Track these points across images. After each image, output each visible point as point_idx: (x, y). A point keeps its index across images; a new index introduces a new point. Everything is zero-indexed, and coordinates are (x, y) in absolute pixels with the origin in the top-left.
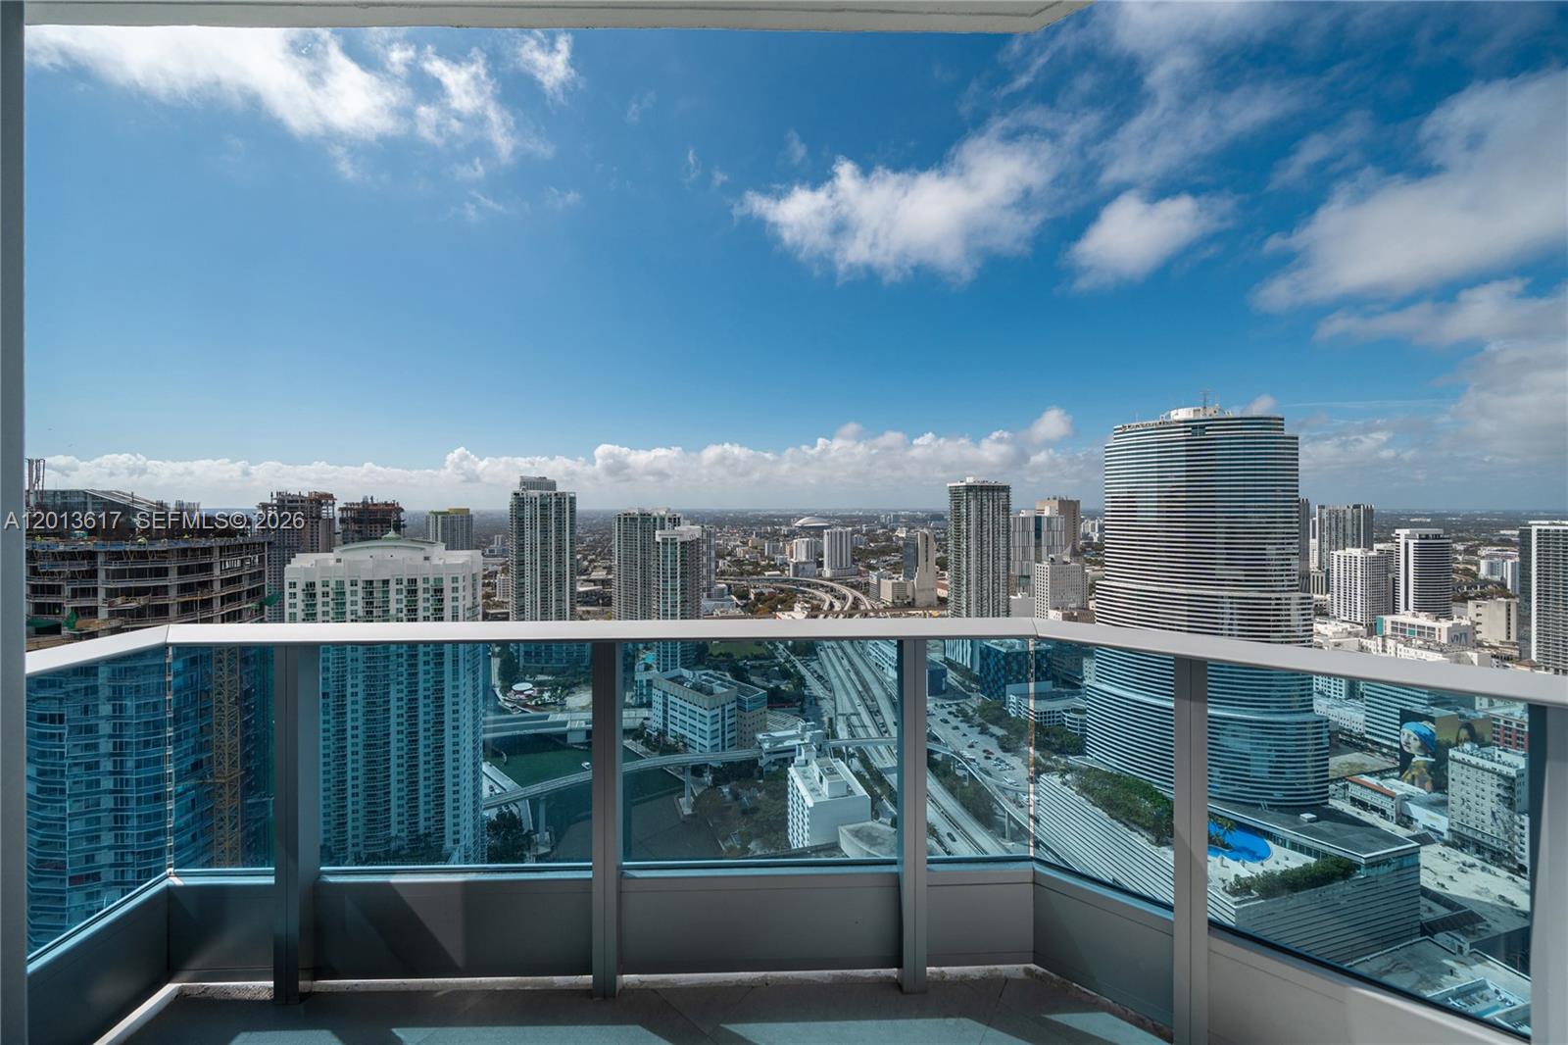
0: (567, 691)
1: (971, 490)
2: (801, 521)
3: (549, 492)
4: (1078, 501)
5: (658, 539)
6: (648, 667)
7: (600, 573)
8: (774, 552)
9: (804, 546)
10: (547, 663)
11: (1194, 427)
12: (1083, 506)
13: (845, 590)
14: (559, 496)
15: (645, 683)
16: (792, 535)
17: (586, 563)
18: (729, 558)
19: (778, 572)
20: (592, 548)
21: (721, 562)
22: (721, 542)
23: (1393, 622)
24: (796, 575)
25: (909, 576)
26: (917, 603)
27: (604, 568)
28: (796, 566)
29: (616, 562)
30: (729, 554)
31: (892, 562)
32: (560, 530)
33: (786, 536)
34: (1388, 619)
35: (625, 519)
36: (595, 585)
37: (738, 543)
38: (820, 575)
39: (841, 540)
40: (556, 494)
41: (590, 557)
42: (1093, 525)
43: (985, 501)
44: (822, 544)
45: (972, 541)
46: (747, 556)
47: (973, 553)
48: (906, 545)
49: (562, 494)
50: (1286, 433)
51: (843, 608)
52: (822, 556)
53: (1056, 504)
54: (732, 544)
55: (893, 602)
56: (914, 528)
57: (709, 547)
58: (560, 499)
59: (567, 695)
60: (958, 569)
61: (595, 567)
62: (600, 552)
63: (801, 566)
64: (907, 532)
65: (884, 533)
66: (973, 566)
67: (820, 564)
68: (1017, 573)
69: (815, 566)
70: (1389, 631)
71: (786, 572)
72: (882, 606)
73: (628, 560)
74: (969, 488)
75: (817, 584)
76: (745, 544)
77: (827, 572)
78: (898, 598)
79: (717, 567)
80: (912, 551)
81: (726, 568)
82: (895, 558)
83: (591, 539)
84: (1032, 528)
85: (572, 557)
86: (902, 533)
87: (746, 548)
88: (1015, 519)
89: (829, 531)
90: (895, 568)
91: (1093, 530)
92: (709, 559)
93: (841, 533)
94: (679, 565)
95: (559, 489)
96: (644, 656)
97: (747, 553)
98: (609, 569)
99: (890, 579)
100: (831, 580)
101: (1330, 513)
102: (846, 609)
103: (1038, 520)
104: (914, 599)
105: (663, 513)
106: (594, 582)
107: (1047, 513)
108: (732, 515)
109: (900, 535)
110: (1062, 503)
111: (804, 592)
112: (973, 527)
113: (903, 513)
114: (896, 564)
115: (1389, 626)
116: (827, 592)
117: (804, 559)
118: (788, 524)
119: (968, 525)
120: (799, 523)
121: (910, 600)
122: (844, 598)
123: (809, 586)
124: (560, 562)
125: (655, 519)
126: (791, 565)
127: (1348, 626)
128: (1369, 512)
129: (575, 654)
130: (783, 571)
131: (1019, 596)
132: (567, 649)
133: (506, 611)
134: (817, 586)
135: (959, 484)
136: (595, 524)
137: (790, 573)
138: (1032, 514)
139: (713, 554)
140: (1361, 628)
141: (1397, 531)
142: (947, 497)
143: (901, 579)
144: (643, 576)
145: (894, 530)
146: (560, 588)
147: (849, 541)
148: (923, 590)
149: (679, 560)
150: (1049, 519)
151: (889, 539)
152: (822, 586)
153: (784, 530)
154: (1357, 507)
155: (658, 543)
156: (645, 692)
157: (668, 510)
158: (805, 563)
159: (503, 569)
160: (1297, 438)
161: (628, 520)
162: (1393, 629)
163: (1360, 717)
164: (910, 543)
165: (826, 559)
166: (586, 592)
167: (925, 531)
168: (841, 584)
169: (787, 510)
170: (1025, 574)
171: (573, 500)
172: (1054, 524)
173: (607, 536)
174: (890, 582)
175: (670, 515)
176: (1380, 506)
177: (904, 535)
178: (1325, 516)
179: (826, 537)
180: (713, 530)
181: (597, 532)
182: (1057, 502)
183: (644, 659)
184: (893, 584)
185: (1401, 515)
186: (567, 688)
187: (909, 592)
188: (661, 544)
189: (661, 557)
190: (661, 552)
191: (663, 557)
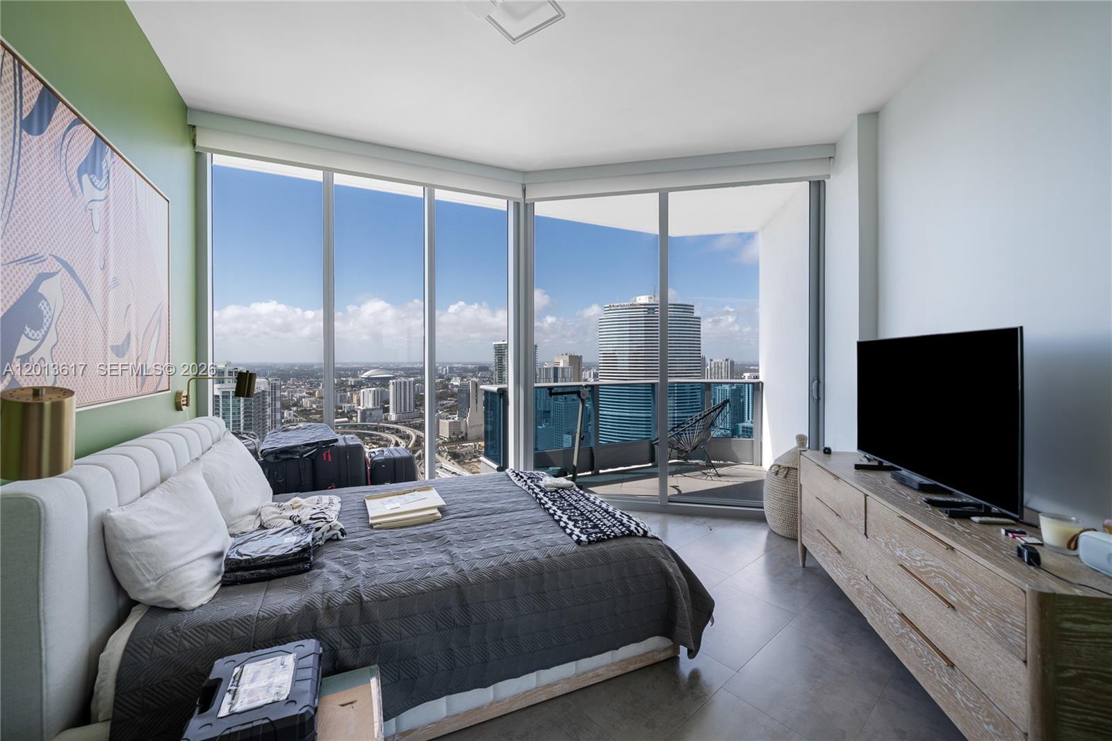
2: (365, 374)
4: (581, 356)
8: (341, 402)
9: (371, 396)
11: (649, 309)
12: (584, 360)
13: (409, 431)
16: (359, 385)
18: (295, 409)
19: (346, 419)
21: (286, 413)
22: (286, 393)
23: (743, 427)
24: (363, 419)
25: (462, 416)
26: (469, 437)
28: (364, 412)
30: (295, 405)
31: (448, 405)
33: (354, 386)
34: (741, 425)
37: (304, 394)
38: (386, 419)
39: (405, 389)
42: (590, 373)
44: (388, 393)
46: (314, 406)
48: (460, 391)
50: (695, 315)
51: (407, 446)
52: (388, 403)
53: (567, 358)
54: (298, 395)
55: (450, 437)
56: (465, 377)
57: (274, 399)
63: (368, 413)
64: (461, 380)
65: (441, 382)
67: (386, 410)
68: (542, 409)
69: (382, 411)
70: (741, 433)
71: (354, 419)
72: (440, 442)
75: (383, 427)
76: (312, 395)
77: (393, 416)
78: (454, 434)
79: (282, 417)
80: (465, 395)
81: (292, 418)
82: (450, 402)
84: (552, 375)
86: (456, 382)
87: (313, 399)
88: (540, 369)
89: (394, 381)
90: (451, 410)
91: (590, 377)
92: (274, 411)
93: (405, 383)
94: (242, 416)
97: (314, 403)
99: (447, 419)
100: (396, 423)
101: (715, 364)
102: (410, 446)
103: (556, 369)
104: (466, 434)
107: (561, 365)
108: (296, 368)
109: (455, 383)
110: (571, 357)
111: (371, 435)
113: (456, 365)
114: (451, 407)
115: (741, 429)
116: (392, 433)
117: (371, 406)
118: (355, 376)
120: (365, 375)
121: (463, 435)
122: (408, 437)
123: (376, 429)
126: (359, 412)
127: (723, 431)
128: (732, 363)
130: (351, 418)
131: (544, 426)
134: (383, 429)
135: (502, 343)
137: (357, 420)
138: (552, 366)
139: (278, 405)
140: (729, 432)
141: (744, 374)
142: (492, 352)
143: (456, 419)
145: (449, 379)
147: (412, 390)
148: (474, 426)
149: (242, 413)
150: (563, 369)
151: (446, 387)
152: (388, 429)
153: (351, 381)
154: (727, 360)
155: (218, 396)
157: (228, 364)
158: (373, 409)
160: (700, 318)
162: (743, 431)
164: (463, 389)
165: (391, 406)
167: (474, 379)
168: (405, 425)
169: (353, 363)
170: (548, 409)
172: (566, 374)
174: (447, 422)
175: (231, 368)
176: (737, 360)
177: (457, 384)
178: (713, 366)
179: (391, 387)
180: (278, 383)
182: (567, 357)
184: (450, 423)
185: (746, 365)
187: (463, 429)
188: (221, 397)
189: (221, 410)
190: (221, 405)
191: (223, 409)
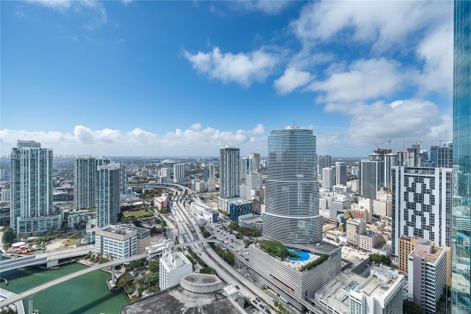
0: (47, 243)
1: (227, 150)
2: (164, 161)
3: (36, 148)
4: (260, 154)
5: (98, 169)
6: (93, 226)
7: (67, 186)
8: (153, 174)
9: (166, 171)
10: (34, 230)
11: (291, 132)
12: (261, 156)
13: (182, 187)
14: (42, 150)
15: (91, 234)
16: (160, 167)
17: (58, 181)
18: (133, 177)
19: (155, 182)
20: (62, 174)
21: (129, 178)
22: (129, 170)
23: (335, 188)
24: (162, 182)
25: (206, 181)
26: (209, 190)
27: (69, 183)
28: (162, 179)
29: (76, 180)
30: (133, 175)
31: (200, 176)
32: (43, 166)
33: (158, 167)
34: (334, 186)
35: (81, 161)
36: (64, 191)
37: (137, 170)
38: (172, 182)
39: (180, 168)
40: (41, 149)
41: (61, 179)
42: (264, 162)
43: (232, 154)
44: (173, 170)
45: (227, 168)
46: (141, 176)
47: (228, 172)
48: (205, 169)
49: (44, 149)
50: (313, 135)
51: (181, 194)
52: (173, 175)
53: (253, 155)
54: (134, 171)
55: (200, 190)
56: (207, 163)
57: (124, 172)
58: (43, 151)
59: (47, 244)
60: (223, 177)
61: (64, 183)
62: (67, 176)
63: (164, 179)
64: (205, 165)
65: (197, 165)
66: (228, 176)
67: (172, 178)
68: (242, 178)
69: (170, 178)
70: (334, 190)
71: (158, 181)
72: (196, 192)
73: (83, 179)
74: (227, 149)
75: (171, 185)
76: (140, 170)
77: (175, 180)
78: (202, 189)
79: (127, 180)
80: (207, 171)
81: (132, 181)
82: (200, 174)
83: (62, 170)
84: (246, 163)
85: (50, 178)
86: (203, 165)
87: (141, 172)
88: (241, 160)
89: (176, 165)
90: (201, 178)
91: (264, 163)
92: (124, 177)
93: (180, 166)
94: (109, 180)
95: (43, 147)
96: (91, 221)
97: (141, 174)
98: (72, 184)
99: (199, 182)
100: (177, 183)
101: (322, 158)
102: (182, 194)
103: (248, 160)
104: (207, 189)
105: (101, 158)
106: (64, 190)
107: (250, 158)
108: (134, 159)
109: (203, 166)
110: (255, 154)
111: (165, 189)
112: (228, 163)
113: (203, 158)
114: (201, 176)
115: (334, 188)
116: (175, 188)
117: (166, 176)
118: (159, 162)
119: (226, 162)
120: (164, 162)
121: (206, 189)
122: (182, 190)
123: (168, 186)
124: (43, 181)
125: (97, 161)
126: (160, 178)
127: (326, 189)
128: (330, 157)
129: (52, 225)
130: (157, 181)
131: (242, 186)
132: (47, 223)
133: (8, 207)
134: (171, 186)
135: (223, 148)
136: (64, 163)
137: (160, 182)
138: (246, 158)
139: (126, 175)
140: (328, 189)
141: (336, 163)
142: (219, 152)
143: (203, 182)
144: (91, 186)
145: (200, 164)
146: (43, 194)
147: (184, 169)
148: (211, 185)
149: (109, 179)
150: (251, 160)
151: (199, 167)
152: (173, 186)
153: (157, 164)
154: (328, 156)
155: (99, 171)
156: (91, 237)
157: (104, 157)
158: (166, 177)
159: (6, 186)
160: (316, 136)
161: (82, 162)
162: (335, 189)
163: (329, 214)
164: (206, 169)
165: (174, 176)
166: (59, 195)
167: (211, 164)
168: (181, 185)
169: (158, 157)
170: (244, 178)
171: (50, 152)
172: (252, 162)
173: (71, 168)
174: (199, 183)
175: (105, 159)
176: (333, 156)
177: (204, 166)
178: (321, 158)
179: (174, 167)
180: (125, 165)
181: (65, 167)
182: (253, 154)
183: (90, 223)
184: (200, 184)
185: (336, 158)
186: (46, 241)
187: (206, 187)
188: (100, 172)
189: (100, 177)
190: (100, 175)
191: (101, 177)
